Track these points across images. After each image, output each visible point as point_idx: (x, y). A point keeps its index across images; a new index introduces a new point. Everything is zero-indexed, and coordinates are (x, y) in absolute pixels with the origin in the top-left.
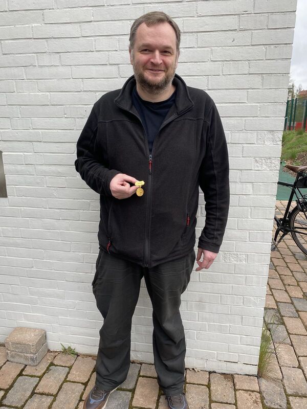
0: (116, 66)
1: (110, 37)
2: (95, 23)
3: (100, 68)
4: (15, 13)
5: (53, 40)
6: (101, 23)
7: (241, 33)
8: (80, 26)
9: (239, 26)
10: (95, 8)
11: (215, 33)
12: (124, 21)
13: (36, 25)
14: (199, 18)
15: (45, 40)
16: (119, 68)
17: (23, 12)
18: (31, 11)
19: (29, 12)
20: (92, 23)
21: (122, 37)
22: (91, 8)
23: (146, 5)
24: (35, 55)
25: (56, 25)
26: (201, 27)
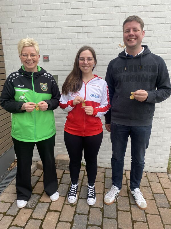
0: (112, 38)
1: (110, 26)
2: (104, 20)
3: (105, 39)
4: (69, 15)
5: (85, 27)
6: (106, 20)
7: (166, 25)
8: (97, 22)
9: (166, 22)
10: (104, 14)
11: (155, 25)
12: (116, 20)
13: (78, 21)
14: (149, 19)
15: (81, 27)
16: (113, 39)
17: (73, 15)
18: (76, 15)
19: (75, 15)
20: (102, 20)
21: (115, 26)
22: (102, 14)
23: (126, 13)
24: (76, 33)
25: (87, 21)
26: (149, 22)
